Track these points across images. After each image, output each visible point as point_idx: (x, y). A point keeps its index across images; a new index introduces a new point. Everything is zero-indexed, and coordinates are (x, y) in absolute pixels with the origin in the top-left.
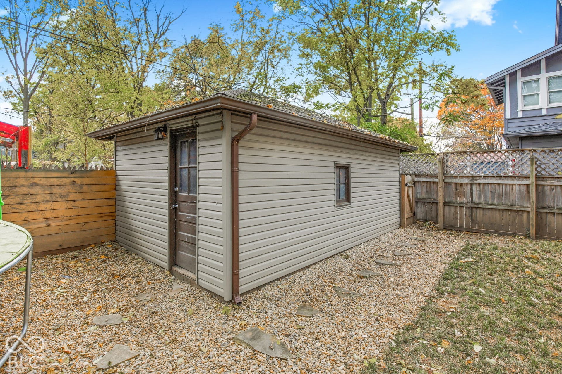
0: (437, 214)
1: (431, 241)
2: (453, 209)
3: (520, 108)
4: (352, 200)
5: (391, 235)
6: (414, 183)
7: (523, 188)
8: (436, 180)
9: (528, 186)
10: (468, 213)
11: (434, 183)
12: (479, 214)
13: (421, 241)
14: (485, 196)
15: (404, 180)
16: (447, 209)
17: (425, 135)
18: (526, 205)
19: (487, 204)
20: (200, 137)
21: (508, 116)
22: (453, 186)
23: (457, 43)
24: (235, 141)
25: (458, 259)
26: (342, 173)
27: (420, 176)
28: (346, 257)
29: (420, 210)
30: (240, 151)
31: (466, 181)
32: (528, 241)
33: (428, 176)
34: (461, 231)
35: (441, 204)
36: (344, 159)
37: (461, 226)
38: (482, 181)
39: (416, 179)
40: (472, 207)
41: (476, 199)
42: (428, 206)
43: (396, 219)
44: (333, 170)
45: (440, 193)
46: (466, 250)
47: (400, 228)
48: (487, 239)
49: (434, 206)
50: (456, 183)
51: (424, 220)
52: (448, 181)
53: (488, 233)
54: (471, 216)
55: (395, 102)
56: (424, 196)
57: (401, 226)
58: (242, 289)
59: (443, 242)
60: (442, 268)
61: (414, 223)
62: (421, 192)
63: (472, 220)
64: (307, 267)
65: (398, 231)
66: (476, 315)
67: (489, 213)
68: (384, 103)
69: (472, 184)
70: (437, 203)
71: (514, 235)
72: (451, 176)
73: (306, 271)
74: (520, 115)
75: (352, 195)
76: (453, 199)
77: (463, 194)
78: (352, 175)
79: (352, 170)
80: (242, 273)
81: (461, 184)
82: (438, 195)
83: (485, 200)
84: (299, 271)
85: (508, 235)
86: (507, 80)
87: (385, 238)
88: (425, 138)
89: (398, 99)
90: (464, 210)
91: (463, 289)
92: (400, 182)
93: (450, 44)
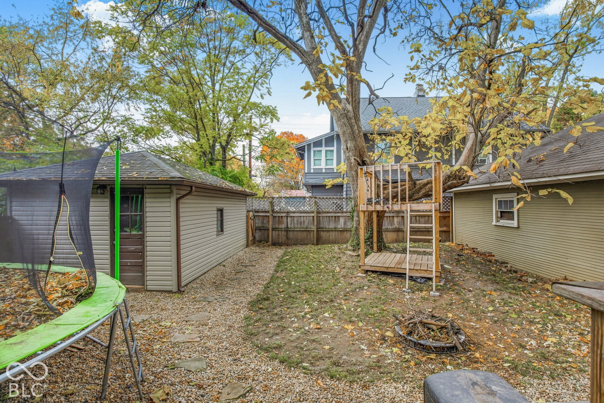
0: (268, 236)
1: (267, 252)
2: (277, 232)
3: (312, 167)
4: (225, 230)
5: (243, 252)
6: (254, 216)
7: (311, 218)
8: (268, 214)
9: (313, 217)
10: (285, 234)
11: (266, 216)
12: (291, 235)
13: (262, 253)
14: (294, 223)
15: (249, 215)
16: (274, 232)
17: (254, 176)
18: (312, 227)
19: (294, 228)
20: (146, 195)
21: (306, 172)
22: (277, 218)
23: (279, 116)
24: (178, 200)
25: (282, 258)
26: (219, 212)
27: (258, 212)
28: (224, 266)
29: (258, 235)
30: (181, 206)
31: (284, 215)
32: (313, 246)
33: (263, 212)
34: (282, 245)
35: (270, 230)
36: (220, 204)
37: (282, 243)
38: (292, 215)
39: (256, 214)
40: (287, 230)
41: (289, 226)
42: (263, 231)
43: (244, 242)
44: (216, 212)
45: (271, 223)
46: (285, 254)
47: (247, 247)
48: (295, 247)
49: (266, 232)
50: (279, 217)
51: (260, 242)
52: (275, 215)
53: (295, 244)
54: (287, 236)
55: (233, 149)
56: (260, 225)
57: (247, 246)
58: (183, 284)
59: (273, 252)
60: (276, 263)
61: (254, 243)
62: (258, 223)
63: (287, 238)
64: (205, 273)
65: (246, 249)
66: (292, 275)
67: (295, 233)
68: (224, 149)
69: (287, 217)
70: (268, 230)
71: (307, 244)
72: (277, 212)
73: (206, 275)
74: (312, 171)
75: (225, 227)
76: (277, 226)
77: (282, 223)
78: (224, 215)
79: (224, 211)
80: (183, 274)
81: (282, 217)
82: (269, 224)
83: (294, 226)
84: (202, 275)
85: (305, 244)
86: (306, 148)
87: (241, 253)
88: (253, 178)
89: (235, 146)
90: (283, 232)
91: (286, 269)
92: (247, 216)
93: (273, 115)
